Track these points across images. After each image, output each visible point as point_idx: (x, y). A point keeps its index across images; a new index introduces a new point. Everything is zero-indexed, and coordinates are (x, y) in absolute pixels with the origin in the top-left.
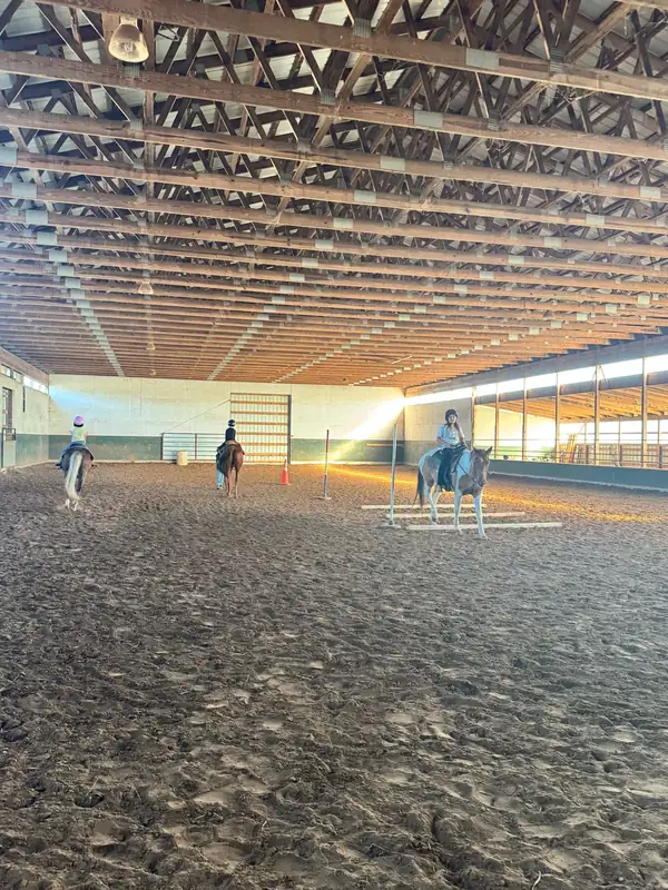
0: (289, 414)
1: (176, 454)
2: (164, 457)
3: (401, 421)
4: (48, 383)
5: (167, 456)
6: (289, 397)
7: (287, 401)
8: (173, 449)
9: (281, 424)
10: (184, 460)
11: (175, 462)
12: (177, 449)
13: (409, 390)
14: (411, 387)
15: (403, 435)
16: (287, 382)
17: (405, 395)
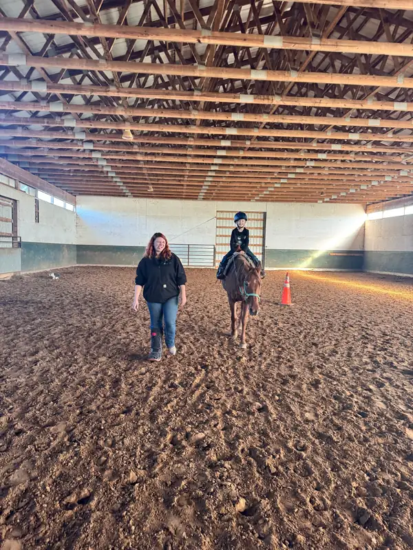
0: (264, 228)
3: (362, 233)
4: (75, 203)
6: (265, 214)
7: (263, 217)
9: (257, 237)
13: (371, 207)
14: (373, 203)
15: (363, 246)
16: (264, 201)
17: (366, 211)
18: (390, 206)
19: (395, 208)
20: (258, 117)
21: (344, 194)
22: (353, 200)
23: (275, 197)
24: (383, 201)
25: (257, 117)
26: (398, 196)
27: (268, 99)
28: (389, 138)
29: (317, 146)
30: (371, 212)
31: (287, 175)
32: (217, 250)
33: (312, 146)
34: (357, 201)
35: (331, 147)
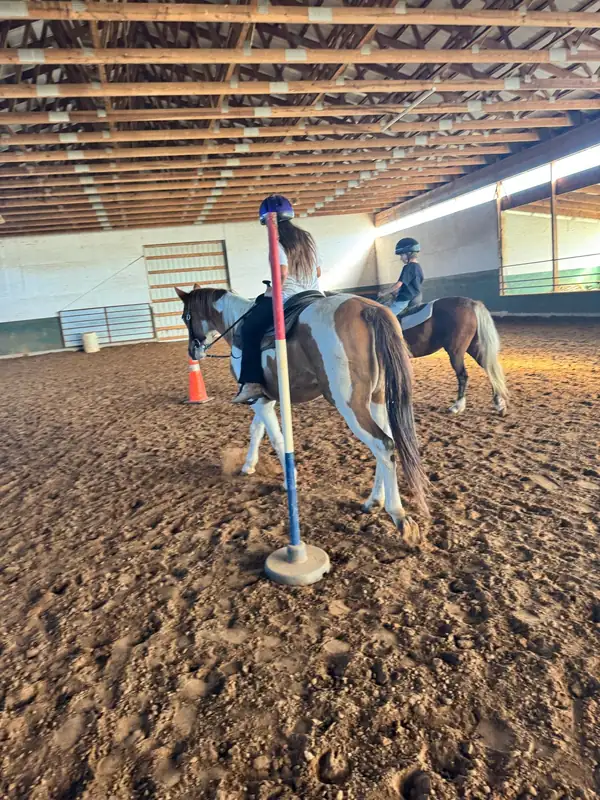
0: (226, 267)
1: (80, 338)
2: (67, 344)
3: (372, 260)
5: (70, 344)
6: (223, 242)
7: (221, 250)
8: (77, 331)
10: (93, 345)
11: (81, 349)
12: (81, 331)
13: (379, 216)
14: (383, 209)
15: (377, 278)
16: (216, 221)
17: (374, 222)
18: (403, 212)
19: (411, 213)
20: (73, 54)
21: (331, 199)
22: (349, 207)
23: (229, 213)
24: (394, 204)
25: (71, 55)
26: (411, 195)
27: (59, 9)
28: (339, 87)
29: (230, 113)
30: (381, 224)
31: (219, 174)
32: (155, 311)
33: (219, 113)
34: (357, 209)
35: (253, 113)
